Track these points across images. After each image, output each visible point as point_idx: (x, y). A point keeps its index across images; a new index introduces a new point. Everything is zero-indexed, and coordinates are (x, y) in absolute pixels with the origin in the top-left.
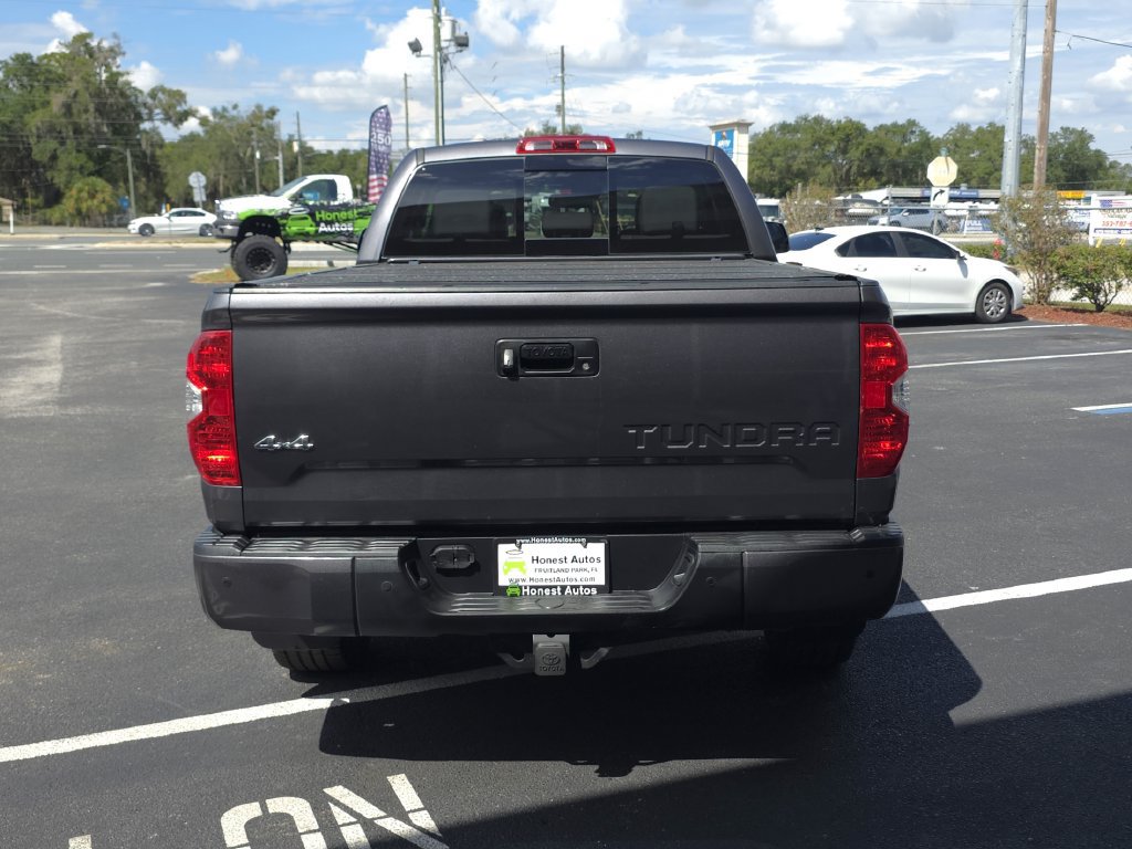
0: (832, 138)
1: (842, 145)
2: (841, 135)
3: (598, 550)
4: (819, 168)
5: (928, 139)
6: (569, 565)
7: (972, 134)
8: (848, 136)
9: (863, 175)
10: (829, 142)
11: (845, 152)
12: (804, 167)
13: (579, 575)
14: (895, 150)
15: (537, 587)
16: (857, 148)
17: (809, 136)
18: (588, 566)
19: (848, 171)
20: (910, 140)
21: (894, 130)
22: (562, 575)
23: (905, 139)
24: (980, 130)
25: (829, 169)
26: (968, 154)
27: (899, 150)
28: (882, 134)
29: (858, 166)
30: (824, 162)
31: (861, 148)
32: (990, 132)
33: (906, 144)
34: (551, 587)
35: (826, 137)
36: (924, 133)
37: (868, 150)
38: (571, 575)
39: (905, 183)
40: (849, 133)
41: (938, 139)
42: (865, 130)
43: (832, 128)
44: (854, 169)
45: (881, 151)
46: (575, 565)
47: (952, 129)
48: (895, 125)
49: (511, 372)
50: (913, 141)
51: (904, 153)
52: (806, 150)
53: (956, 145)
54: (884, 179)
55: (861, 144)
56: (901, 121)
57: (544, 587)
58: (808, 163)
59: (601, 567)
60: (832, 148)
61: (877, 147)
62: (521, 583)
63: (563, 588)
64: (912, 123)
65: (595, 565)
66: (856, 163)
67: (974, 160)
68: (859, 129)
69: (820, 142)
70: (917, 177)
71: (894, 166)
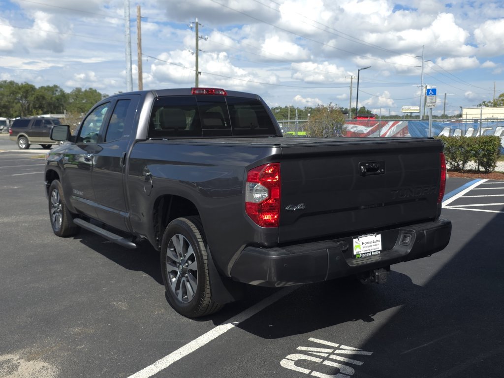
0: (19, 91)
1: (24, 94)
2: (23, 90)
3: (379, 237)
4: (14, 105)
5: (64, 94)
6: (372, 244)
7: (82, 92)
8: (27, 91)
9: (35, 108)
10: (17, 93)
11: (26, 97)
12: (7, 104)
13: (375, 247)
14: (49, 98)
15: (364, 254)
16: (32, 96)
17: (8, 90)
18: (377, 243)
19: (29, 106)
20: (56, 94)
21: (48, 89)
22: (371, 248)
23: (53, 93)
24: (86, 91)
25: (19, 105)
26: (81, 101)
27: (51, 98)
28: (43, 90)
29: (33, 104)
30: (16, 101)
31: (34, 96)
32: (90, 92)
33: (54, 95)
34: (368, 253)
35: (16, 91)
36: (62, 91)
37: (37, 97)
38: (373, 247)
39: (55, 112)
40: (28, 90)
41: (68, 94)
42: (35, 89)
43: (19, 86)
44: (31, 105)
45: (43, 98)
46: (374, 244)
47: (73, 90)
48: (48, 87)
49: (364, 174)
50: (57, 94)
51: (53, 99)
52: (7, 96)
53: (77, 97)
54: (45, 110)
55: (33, 94)
56: (51, 85)
57: (366, 253)
58: (9, 102)
59: (380, 243)
60: (20, 96)
61: (41, 96)
62: (360, 253)
63: (371, 252)
64: (56, 86)
65: (379, 243)
66: (32, 102)
67: (84, 103)
68: (32, 88)
69: (14, 93)
70: (60, 109)
71: (49, 104)
